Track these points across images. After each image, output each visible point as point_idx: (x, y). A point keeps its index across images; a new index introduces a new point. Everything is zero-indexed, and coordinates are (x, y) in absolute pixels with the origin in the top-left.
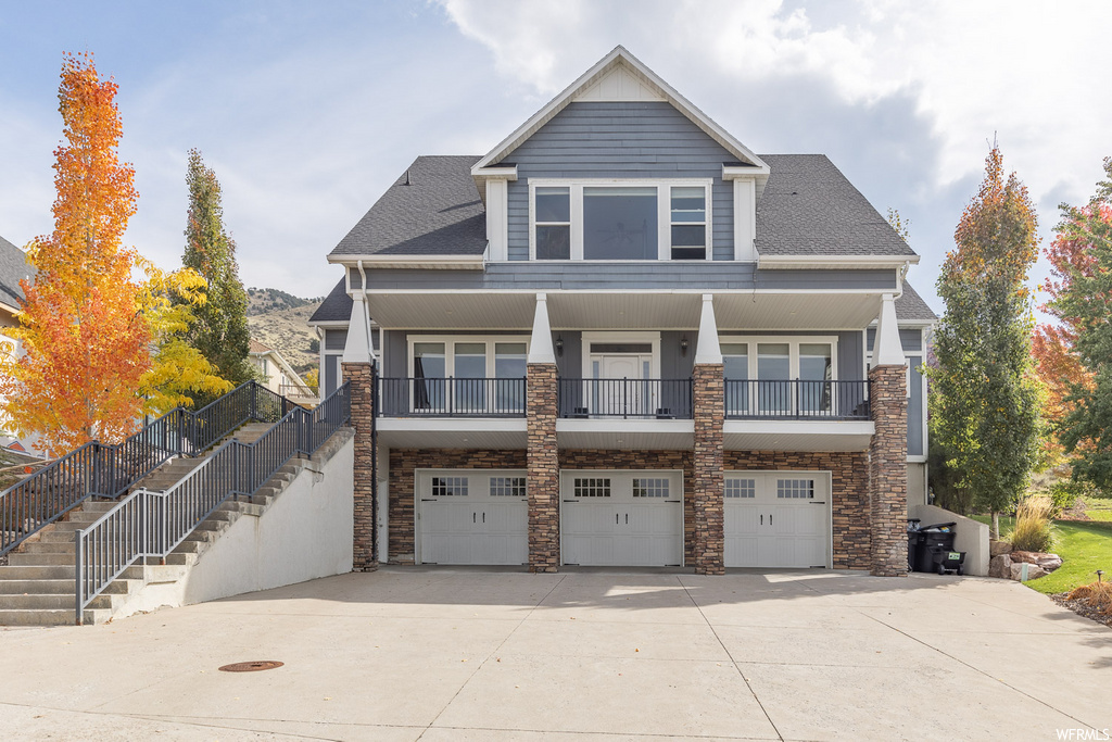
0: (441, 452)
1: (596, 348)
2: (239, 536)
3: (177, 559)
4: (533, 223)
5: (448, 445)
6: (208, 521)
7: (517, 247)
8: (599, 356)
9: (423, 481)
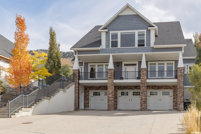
0: (94, 87)
1: (125, 65)
2: (45, 103)
3: (30, 107)
4: (111, 40)
5: (96, 85)
6: (37, 100)
7: (107, 45)
8: (126, 67)
9: (91, 93)
